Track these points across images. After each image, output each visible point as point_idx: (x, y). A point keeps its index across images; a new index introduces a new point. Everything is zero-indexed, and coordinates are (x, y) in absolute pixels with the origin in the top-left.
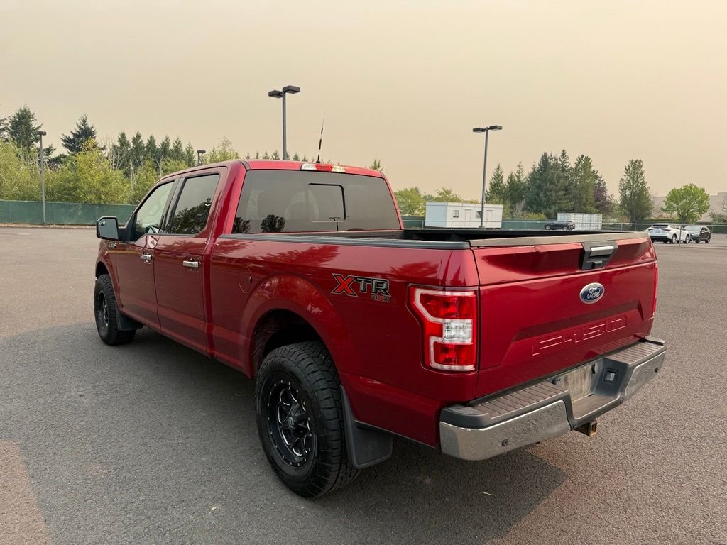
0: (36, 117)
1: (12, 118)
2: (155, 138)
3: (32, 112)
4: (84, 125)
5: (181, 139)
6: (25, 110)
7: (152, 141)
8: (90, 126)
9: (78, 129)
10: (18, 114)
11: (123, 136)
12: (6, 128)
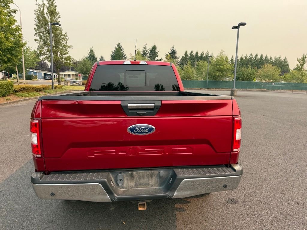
0: (157, 48)
1: (150, 49)
2: (198, 52)
3: (156, 46)
4: (173, 49)
5: (209, 52)
6: (154, 46)
7: (197, 53)
8: (175, 50)
9: (171, 51)
10: (152, 47)
11: (186, 52)
12: (148, 53)
